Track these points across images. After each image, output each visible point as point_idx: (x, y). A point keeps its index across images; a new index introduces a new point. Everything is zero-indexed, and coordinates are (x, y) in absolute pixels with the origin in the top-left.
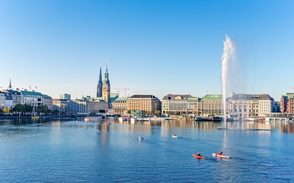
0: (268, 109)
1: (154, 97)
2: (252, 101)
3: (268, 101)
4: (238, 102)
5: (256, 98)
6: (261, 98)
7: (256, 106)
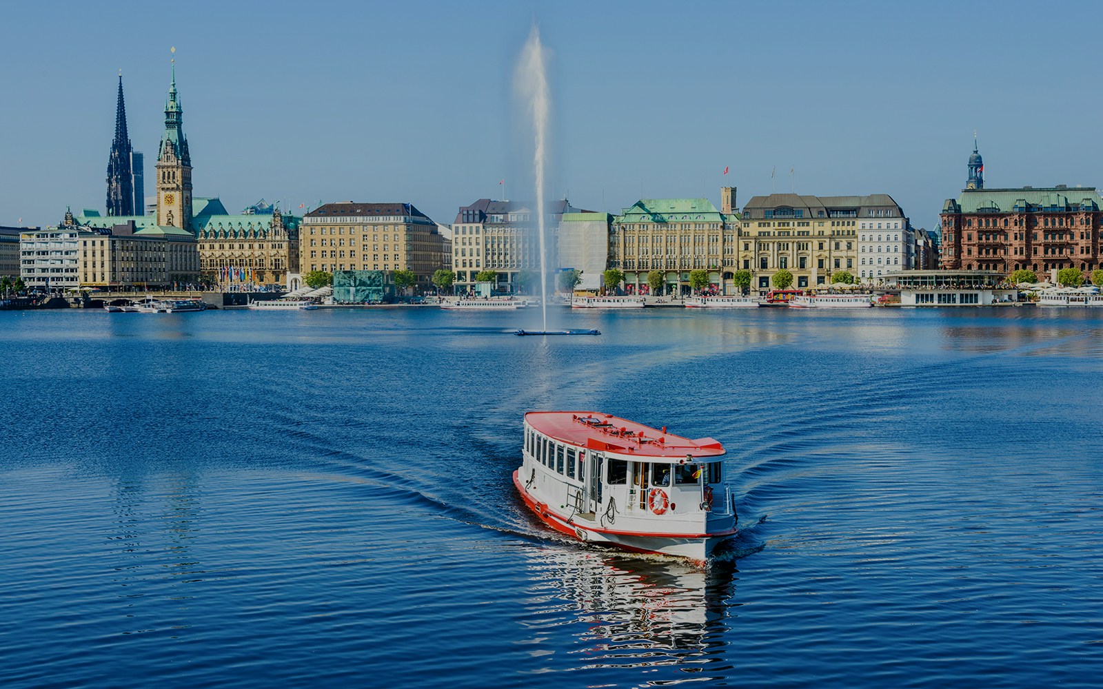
0: (892, 256)
1: (415, 212)
2: (829, 223)
3: (892, 222)
4: (771, 229)
5: (847, 211)
6: (864, 212)
7: (843, 245)
